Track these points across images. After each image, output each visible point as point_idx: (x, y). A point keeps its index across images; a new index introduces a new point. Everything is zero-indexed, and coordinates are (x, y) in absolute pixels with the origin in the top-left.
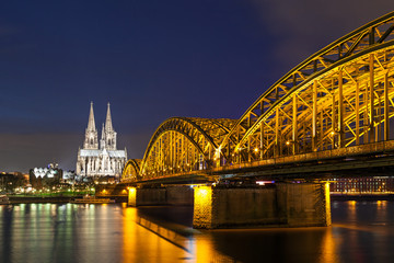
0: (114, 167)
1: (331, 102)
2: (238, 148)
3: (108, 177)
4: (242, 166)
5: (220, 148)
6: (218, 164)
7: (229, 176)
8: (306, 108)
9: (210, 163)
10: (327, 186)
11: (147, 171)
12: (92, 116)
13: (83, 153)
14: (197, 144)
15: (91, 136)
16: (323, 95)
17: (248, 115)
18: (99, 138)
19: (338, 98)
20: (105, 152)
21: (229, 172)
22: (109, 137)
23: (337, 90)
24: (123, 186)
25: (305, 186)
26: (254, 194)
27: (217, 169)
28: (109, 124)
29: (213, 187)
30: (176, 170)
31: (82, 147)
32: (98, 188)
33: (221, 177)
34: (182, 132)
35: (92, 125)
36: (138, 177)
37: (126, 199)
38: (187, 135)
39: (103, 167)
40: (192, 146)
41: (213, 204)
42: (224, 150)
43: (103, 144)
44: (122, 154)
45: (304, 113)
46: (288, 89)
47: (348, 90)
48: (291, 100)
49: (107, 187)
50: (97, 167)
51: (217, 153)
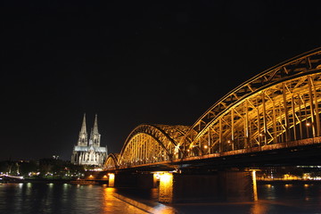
0: (98, 159)
1: (256, 114)
2: (192, 146)
3: (93, 166)
4: (195, 158)
5: (179, 145)
6: (177, 157)
7: (185, 165)
8: (239, 118)
9: (171, 156)
10: (254, 173)
11: (123, 162)
12: (84, 123)
13: (77, 149)
14: (161, 143)
15: (83, 136)
16: (251, 109)
17: (199, 123)
18: (89, 138)
19: (261, 111)
20: (92, 148)
21: (186, 162)
22: (95, 138)
23: (262, 106)
24: (105, 173)
25: (239, 174)
26: (203, 179)
27: (176, 161)
28: (96, 130)
29: (174, 174)
30: (145, 161)
31: (77, 145)
32: (87, 174)
33: (179, 166)
34: (150, 134)
35: (84, 129)
36: (116, 166)
37: (107, 182)
38: (153, 136)
39: (90, 159)
40: (157, 143)
41: (173, 186)
42: (181, 147)
43: (91, 142)
44: (103, 150)
45: (238, 121)
46: (227, 105)
47: (269, 105)
48: (230, 113)
49: (93, 173)
50: (86, 158)
51: (177, 149)
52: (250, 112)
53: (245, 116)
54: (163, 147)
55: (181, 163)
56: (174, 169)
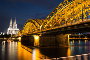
0: (16, 33)
1: (70, 13)
2: (46, 26)
3: (15, 35)
4: (47, 30)
5: (41, 26)
6: (41, 30)
7: (44, 33)
8: (63, 15)
9: (39, 30)
12: (11, 20)
13: (9, 29)
14: (36, 25)
15: (11, 25)
16: (68, 11)
17: (48, 17)
18: (13, 26)
20: (14, 29)
22: (15, 25)
23: (72, 9)
24: (17, 37)
25: (63, 36)
26: (50, 38)
27: (40, 31)
28: (15, 23)
29: (40, 36)
30: (30, 32)
31: (9, 28)
33: (42, 33)
34: (32, 23)
35: (11, 23)
37: (18, 40)
40: (34, 26)
41: (40, 40)
42: (42, 26)
44: (18, 29)
46: (59, 9)
47: (75, 9)
48: (60, 12)
49: (14, 37)
50: (12, 32)
53: (66, 14)
54: (36, 27)
55: (42, 32)
56: (40, 35)
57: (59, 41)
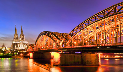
2: (68, 42)
3: (22, 50)
4: (70, 47)
6: (61, 46)
8: (92, 32)
9: (59, 46)
11: (36, 48)
12: (16, 30)
13: (13, 42)
14: (54, 40)
15: (16, 36)
20: (21, 42)
21: (66, 49)
22: (22, 37)
24: (28, 52)
26: (74, 56)
27: (61, 48)
29: (60, 53)
30: (46, 48)
32: (19, 53)
33: (62, 50)
34: (48, 36)
36: (33, 50)
37: (29, 57)
38: (50, 37)
39: (20, 46)
40: (52, 40)
41: (60, 58)
42: (63, 42)
43: (20, 39)
44: (27, 42)
47: (107, 27)
48: (87, 29)
49: (22, 53)
51: (61, 43)
52: (98, 29)
53: (95, 31)
54: (55, 42)
56: (60, 51)
57: (86, 60)
